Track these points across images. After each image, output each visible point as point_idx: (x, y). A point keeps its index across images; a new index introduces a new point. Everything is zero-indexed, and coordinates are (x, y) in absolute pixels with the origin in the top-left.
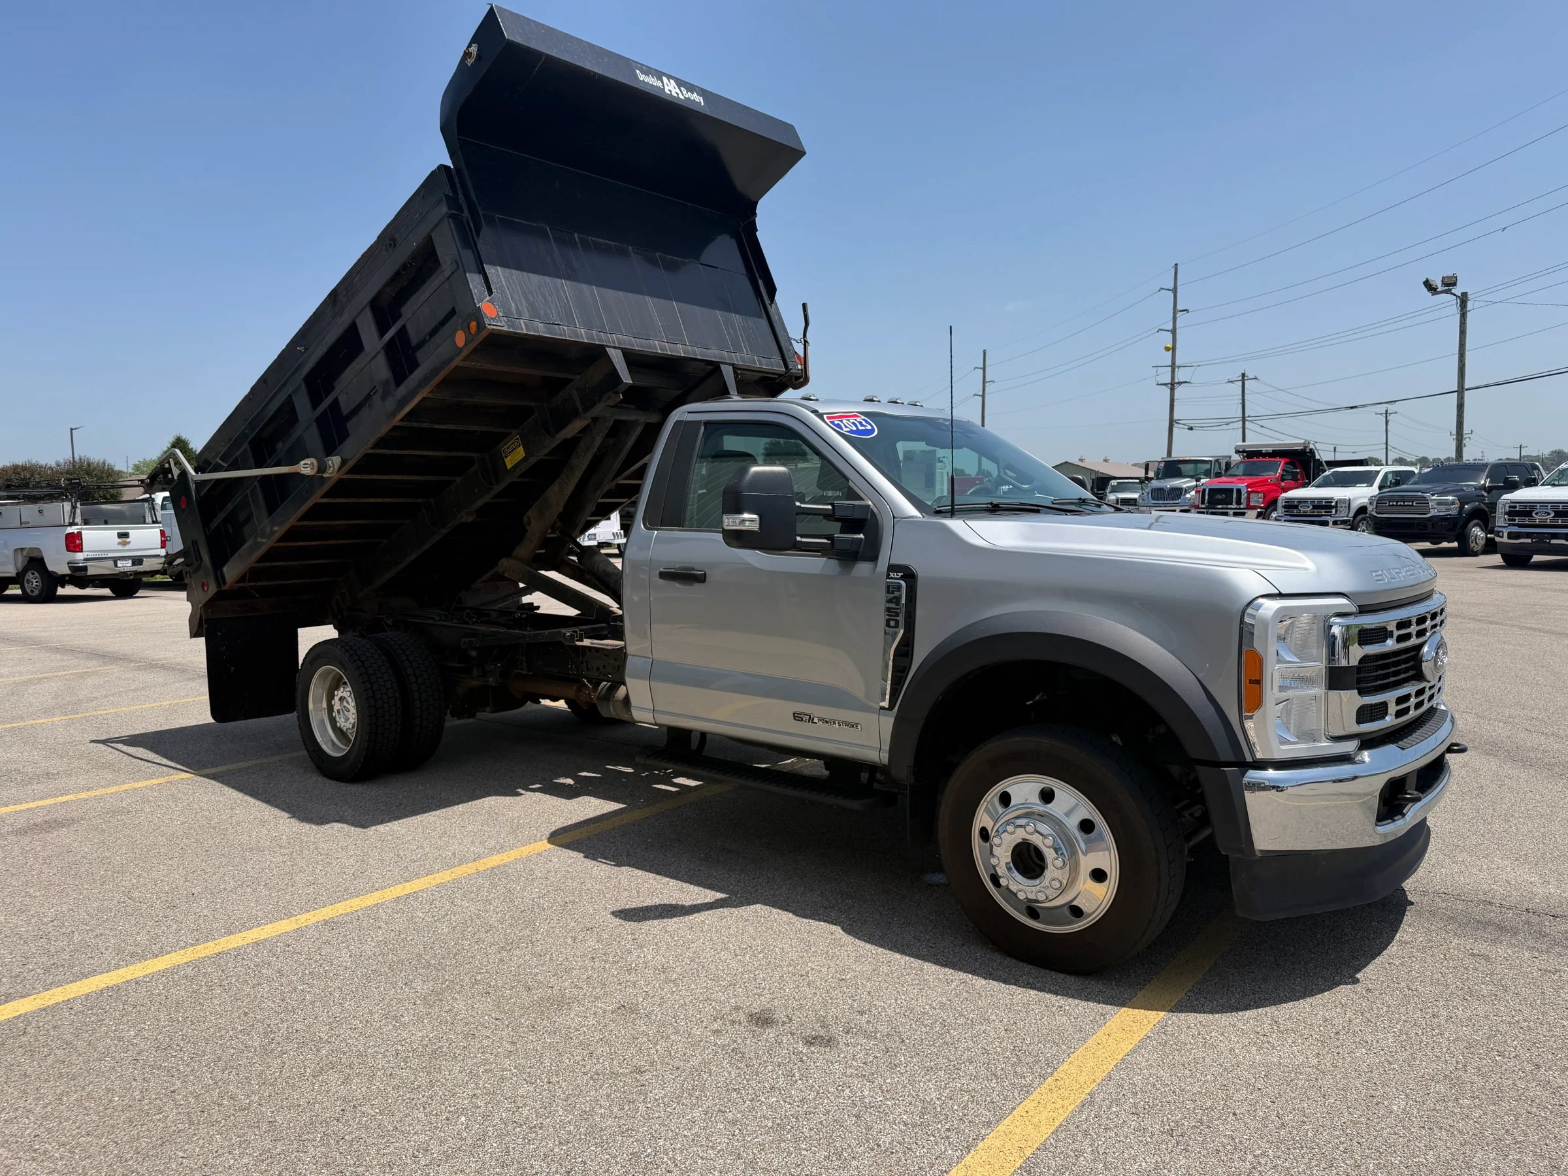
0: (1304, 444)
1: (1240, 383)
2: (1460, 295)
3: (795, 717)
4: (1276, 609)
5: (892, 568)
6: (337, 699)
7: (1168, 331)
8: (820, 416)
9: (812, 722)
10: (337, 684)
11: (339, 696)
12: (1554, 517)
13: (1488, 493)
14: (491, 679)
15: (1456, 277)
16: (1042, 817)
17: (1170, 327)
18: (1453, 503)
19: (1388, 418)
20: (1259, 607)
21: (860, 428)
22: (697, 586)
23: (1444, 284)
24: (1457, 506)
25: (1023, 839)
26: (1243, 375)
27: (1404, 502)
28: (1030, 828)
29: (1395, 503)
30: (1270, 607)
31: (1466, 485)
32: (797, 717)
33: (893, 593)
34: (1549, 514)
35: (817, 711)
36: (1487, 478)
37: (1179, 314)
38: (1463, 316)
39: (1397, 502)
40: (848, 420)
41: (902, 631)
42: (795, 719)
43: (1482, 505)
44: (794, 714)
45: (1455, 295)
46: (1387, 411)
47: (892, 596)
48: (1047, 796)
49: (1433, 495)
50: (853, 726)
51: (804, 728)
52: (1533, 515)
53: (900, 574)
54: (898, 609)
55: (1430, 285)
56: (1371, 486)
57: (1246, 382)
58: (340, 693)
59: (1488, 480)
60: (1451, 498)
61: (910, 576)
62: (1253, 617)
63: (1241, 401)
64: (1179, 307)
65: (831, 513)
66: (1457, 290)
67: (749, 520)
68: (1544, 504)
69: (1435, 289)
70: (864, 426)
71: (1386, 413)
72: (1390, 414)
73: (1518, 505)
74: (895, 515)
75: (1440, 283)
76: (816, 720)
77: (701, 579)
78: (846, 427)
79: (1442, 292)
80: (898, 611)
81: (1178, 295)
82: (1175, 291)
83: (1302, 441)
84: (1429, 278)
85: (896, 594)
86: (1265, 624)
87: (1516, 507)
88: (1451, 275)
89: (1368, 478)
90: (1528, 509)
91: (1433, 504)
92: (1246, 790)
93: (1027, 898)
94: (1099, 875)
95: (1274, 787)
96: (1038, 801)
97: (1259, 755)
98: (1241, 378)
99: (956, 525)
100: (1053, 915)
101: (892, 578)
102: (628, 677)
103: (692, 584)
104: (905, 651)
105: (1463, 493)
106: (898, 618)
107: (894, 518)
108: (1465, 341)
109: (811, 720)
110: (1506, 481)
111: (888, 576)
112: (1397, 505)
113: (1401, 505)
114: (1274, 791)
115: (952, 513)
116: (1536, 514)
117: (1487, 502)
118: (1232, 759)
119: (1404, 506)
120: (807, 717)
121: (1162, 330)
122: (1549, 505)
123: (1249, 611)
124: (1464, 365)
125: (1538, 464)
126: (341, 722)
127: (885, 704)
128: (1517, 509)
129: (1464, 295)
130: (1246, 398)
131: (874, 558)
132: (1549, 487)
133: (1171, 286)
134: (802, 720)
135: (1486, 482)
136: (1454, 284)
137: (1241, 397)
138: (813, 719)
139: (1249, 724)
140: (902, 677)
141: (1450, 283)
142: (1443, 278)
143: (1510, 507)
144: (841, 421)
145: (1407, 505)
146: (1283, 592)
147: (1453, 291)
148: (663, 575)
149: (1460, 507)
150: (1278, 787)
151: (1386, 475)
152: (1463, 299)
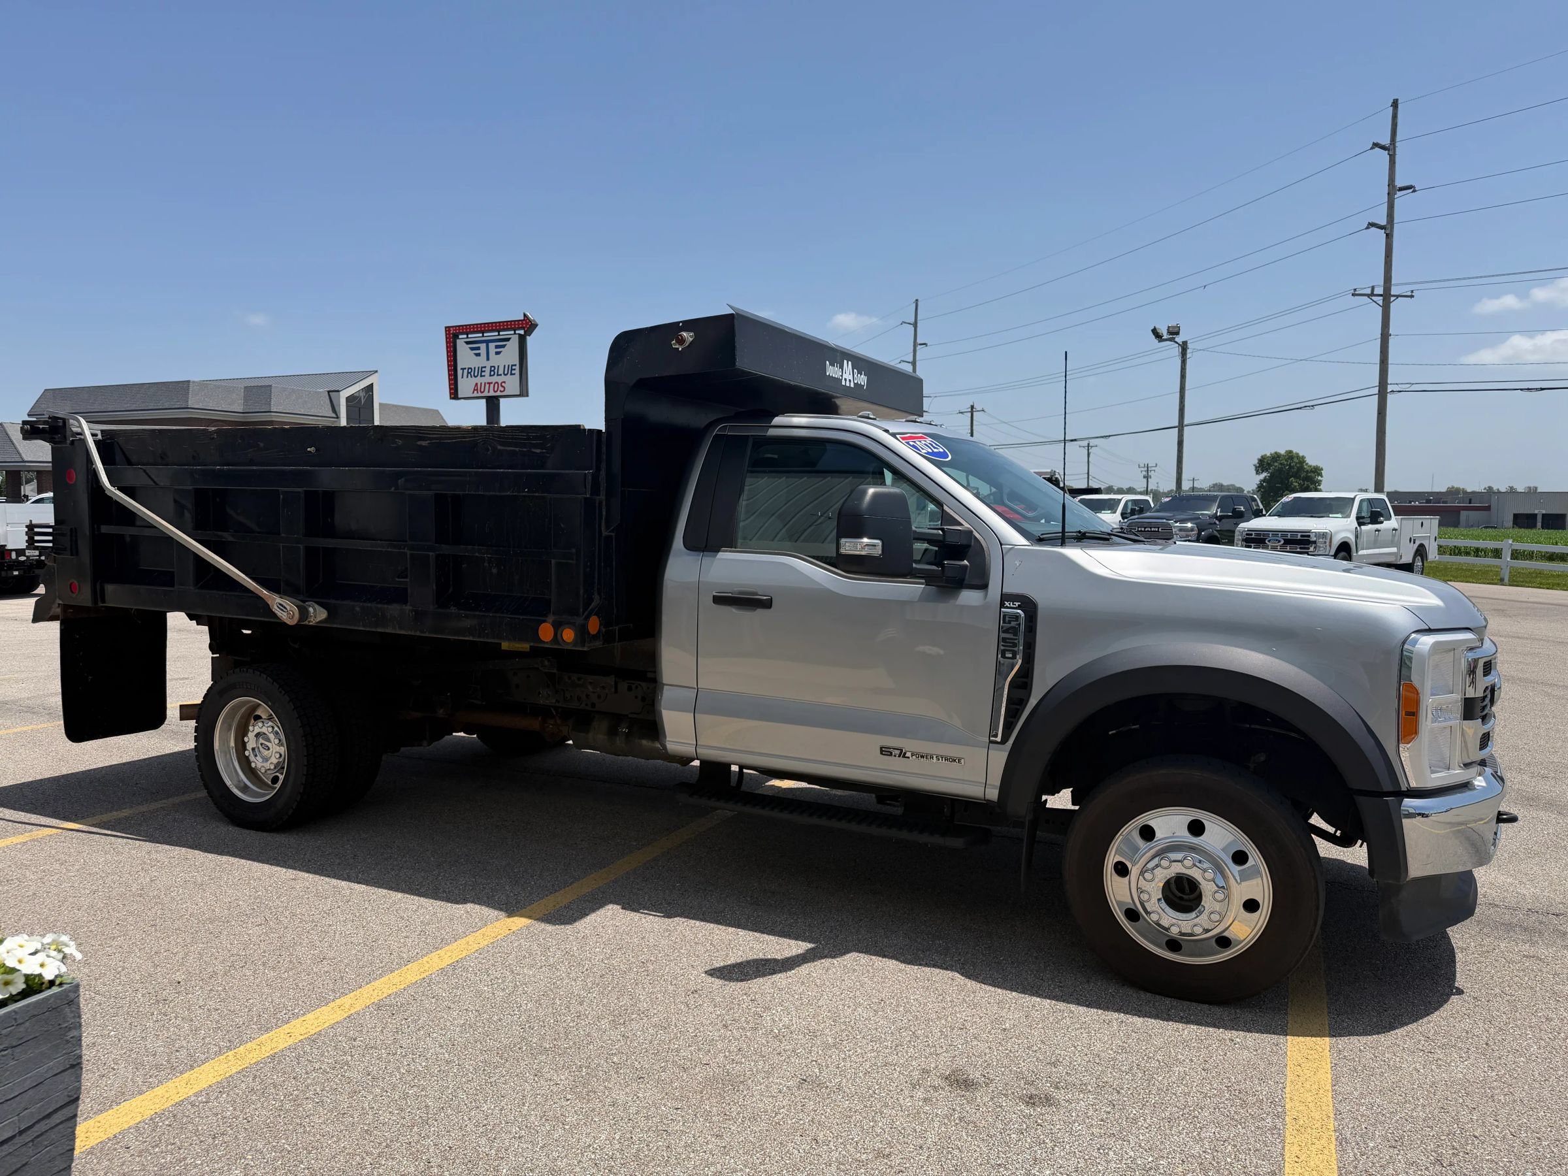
0: (1051, 472)
1: (969, 414)
2: (1181, 343)
3: (882, 752)
4: (1431, 643)
5: (1005, 598)
6: (251, 735)
7: (909, 362)
8: (894, 435)
9: (904, 756)
10: (252, 716)
11: (255, 732)
12: (1284, 544)
13: (1220, 521)
14: (441, 711)
15: (1179, 327)
16: (1193, 849)
17: (911, 359)
18: (1192, 530)
19: (1090, 451)
20: (1415, 641)
21: (935, 450)
22: (760, 612)
23: (1170, 333)
24: (1195, 532)
25: (1177, 873)
26: (972, 407)
27: (1151, 528)
28: (1188, 863)
29: (1143, 529)
30: (1427, 641)
31: (1202, 514)
32: (885, 751)
33: (1009, 622)
34: (1279, 541)
35: (909, 745)
36: (1218, 508)
37: (919, 347)
38: (1184, 362)
39: (1145, 528)
40: (920, 441)
41: (1020, 662)
42: (881, 753)
43: (1215, 532)
44: (881, 748)
45: (1177, 343)
46: (1089, 444)
47: (1008, 625)
48: (1196, 828)
49: (1176, 522)
50: (955, 761)
51: (895, 763)
52: (1267, 542)
53: (1017, 604)
54: (1016, 639)
55: (1158, 333)
56: (1115, 512)
57: (974, 413)
58: (255, 728)
59: (1219, 510)
60: (1189, 525)
61: (1029, 606)
62: (1411, 652)
63: (970, 431)
64: (919, 341)
65: (941, 539)
66: (1179, 339)
67: (866, 545)
68: (1275, 532)
69: (1161, 337)
70: (937, 448)
71: (1088, 447)
72: (1092, 447)
73: (1253, 533)
74: (1002, 542)
75: (1167, 331)
76: (908, 754)
77: (767, 604)
78: (923, 449)
79: (1166, 340)
80: (1016, 641)
81: (918, 329)
82: (915, 325)
83: (1049, 470)
84: (1157, 327)
85: (1013, 624)
86: (1421, 656)
87: (1251, 535)
88: (1175, 325)
89: (1111, 505)
90: (1262, 537)
91: (1176, 530)
92: (1404, 818)
93: (1180, 932)
94: (1251, 906)
95: (1419, 814)
96: (1187, 834)
97: (1413, 784)
98: (970, 410)
99: (1075, 553)
100: (1199, 947)
101: (1007, 607)
102: (664, 709)
103: (755, 610)
104: (1023, 682)
105: (1199, 521)
106: (1016, 649)
107: (1001, 545)
108: (1185, 385)
109: (902, 754)
110: (1234, 511)
111: (1002, 605)
112: (1145, 531)
113: (1148, 531)
114: (1419, 818)
115: (1063, 539)
116: (1269, 541)
117: (1219, 529)
118: (1391, 789)
119: (1151, 531)
120: (898, 752)
121: (904, 361)
122: (1280, 533)
123: (1406, 646)
124: (1184, 406)
125: (1255, 496)
126: (257, 763)
127: (999, 739)
128: (1253, 536)
129: (1185, 344)
130: (974, 427)
131: (984, 586)
132: (1276, 517)
133: (912, 321)
134: (891, 754)
135: (1217, 512)
136: (1177, 333)
137: (970, 427)
138: (905, 753)
139: (1404, 755)
140: (1018, 710)
141: (1174, 332)
142: (1169, 327)
143: (1247, 534)
144: (915, 442)
145: (1154, 531)
146: (1432, 628)
147: (1176, 340)
148: (719, 600)
149: (1198, 534)
150: (1424, 814)
151: (1127, 502)
152: (1184, 347)
